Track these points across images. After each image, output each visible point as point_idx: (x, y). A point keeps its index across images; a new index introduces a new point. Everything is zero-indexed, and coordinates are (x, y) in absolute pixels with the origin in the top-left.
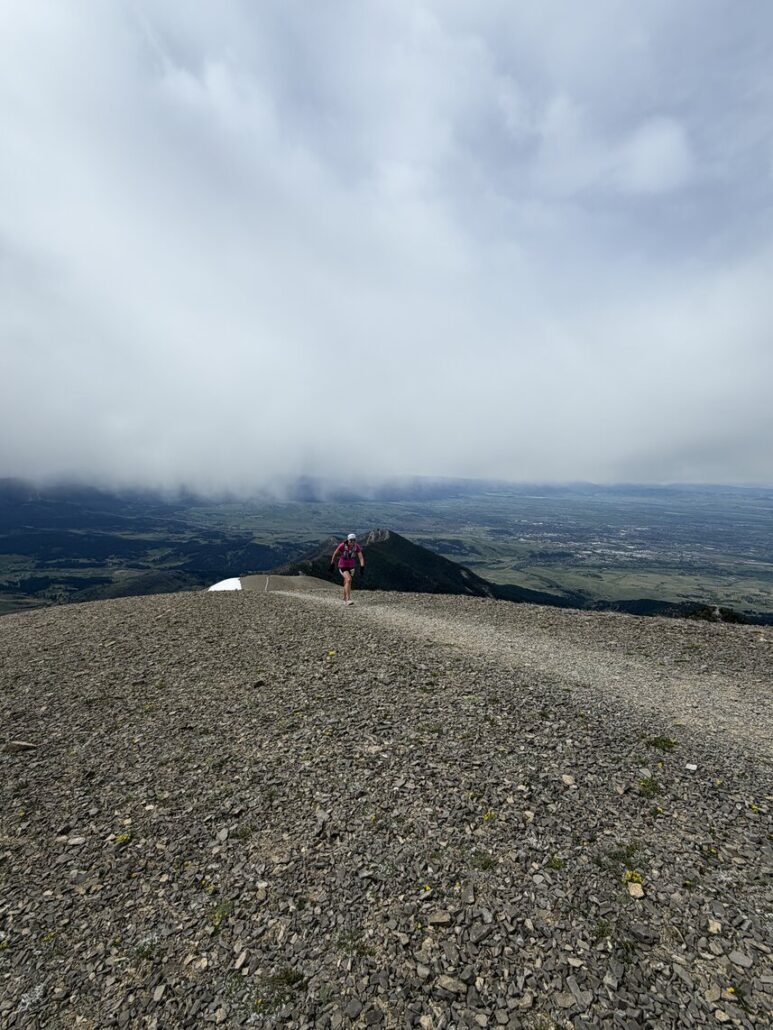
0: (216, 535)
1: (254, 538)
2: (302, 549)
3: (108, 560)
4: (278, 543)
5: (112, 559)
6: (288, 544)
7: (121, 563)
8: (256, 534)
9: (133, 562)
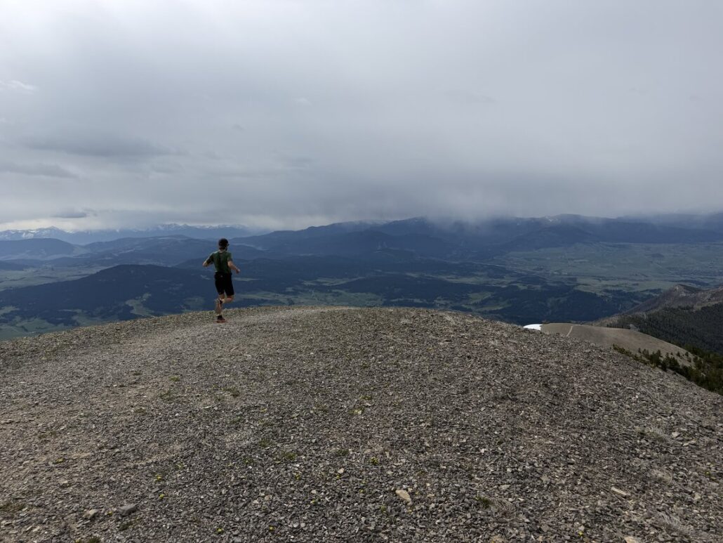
0: (536, 280)
1: (579, 284)
2: (636, 298)
3: (437, 301)
4: (607, 291)
5: (439, 300)
6: (619, 292)
7: (446, 305)
8: (580, 280)
9: (457, 304)
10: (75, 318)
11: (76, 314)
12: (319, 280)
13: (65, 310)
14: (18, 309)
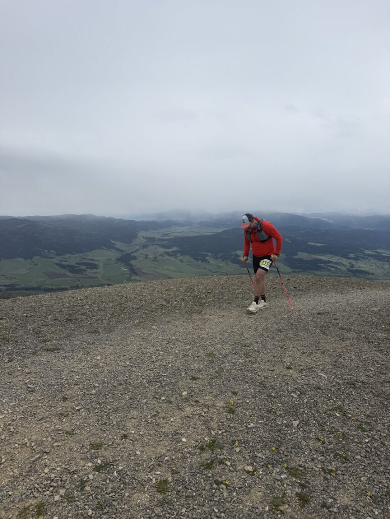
10: (207, 258)
11: (208, 256)
12: (378, 251)
13: (202, 253)
14: (179, 249)
